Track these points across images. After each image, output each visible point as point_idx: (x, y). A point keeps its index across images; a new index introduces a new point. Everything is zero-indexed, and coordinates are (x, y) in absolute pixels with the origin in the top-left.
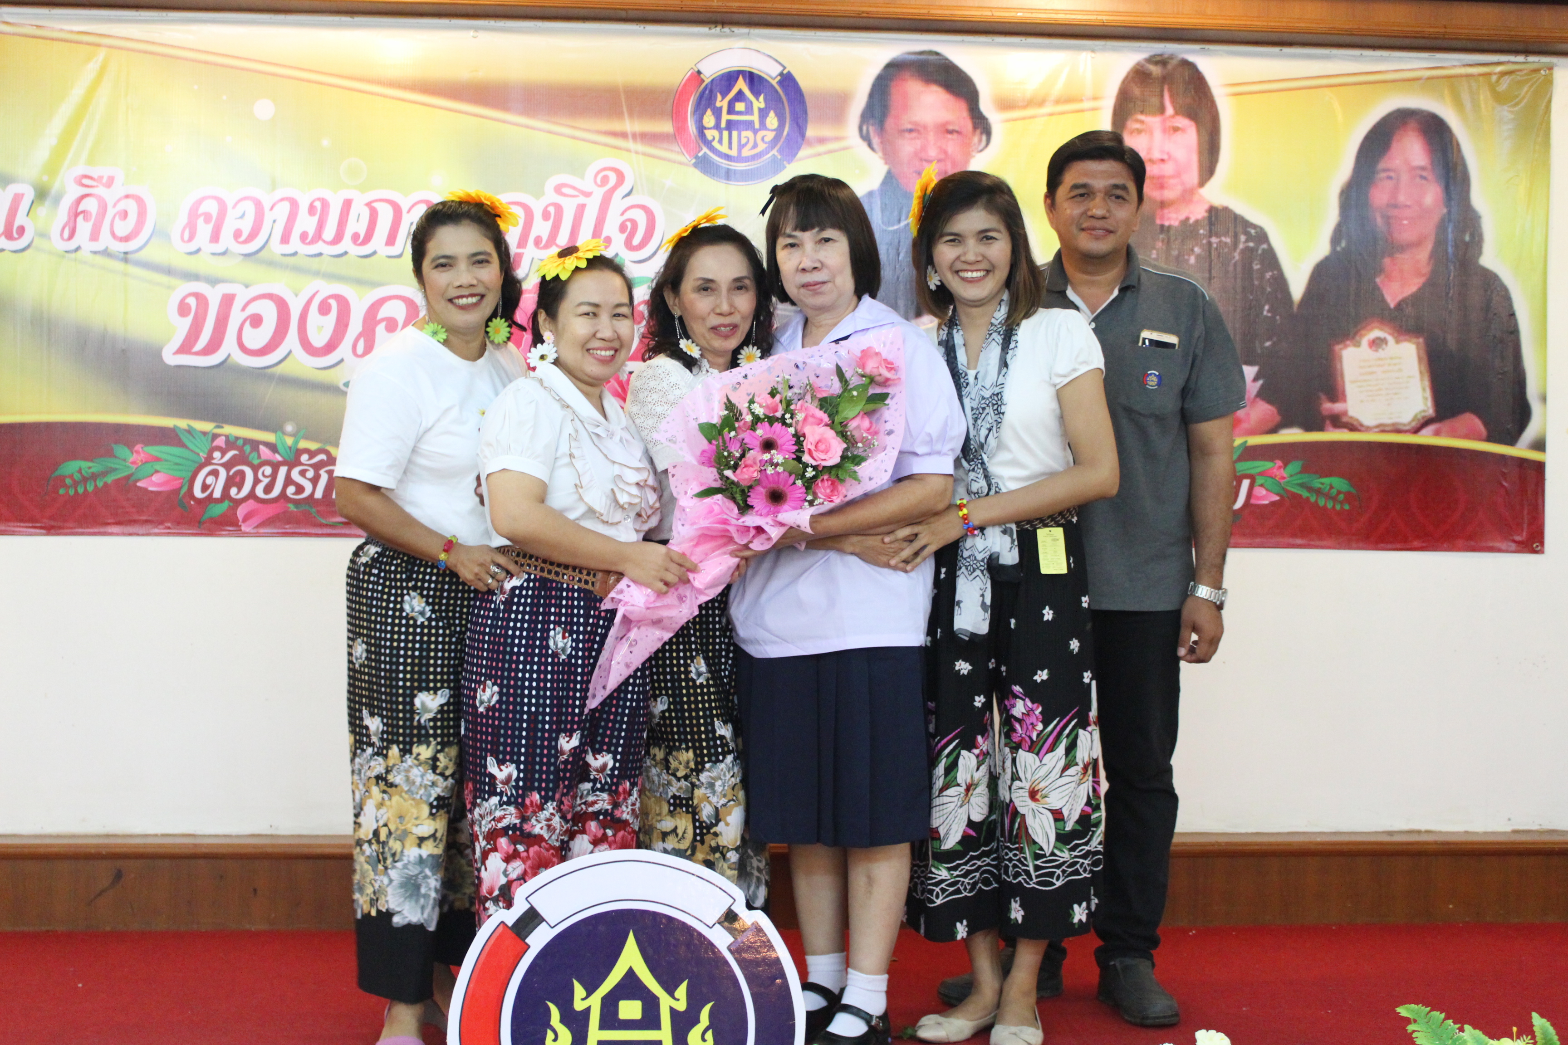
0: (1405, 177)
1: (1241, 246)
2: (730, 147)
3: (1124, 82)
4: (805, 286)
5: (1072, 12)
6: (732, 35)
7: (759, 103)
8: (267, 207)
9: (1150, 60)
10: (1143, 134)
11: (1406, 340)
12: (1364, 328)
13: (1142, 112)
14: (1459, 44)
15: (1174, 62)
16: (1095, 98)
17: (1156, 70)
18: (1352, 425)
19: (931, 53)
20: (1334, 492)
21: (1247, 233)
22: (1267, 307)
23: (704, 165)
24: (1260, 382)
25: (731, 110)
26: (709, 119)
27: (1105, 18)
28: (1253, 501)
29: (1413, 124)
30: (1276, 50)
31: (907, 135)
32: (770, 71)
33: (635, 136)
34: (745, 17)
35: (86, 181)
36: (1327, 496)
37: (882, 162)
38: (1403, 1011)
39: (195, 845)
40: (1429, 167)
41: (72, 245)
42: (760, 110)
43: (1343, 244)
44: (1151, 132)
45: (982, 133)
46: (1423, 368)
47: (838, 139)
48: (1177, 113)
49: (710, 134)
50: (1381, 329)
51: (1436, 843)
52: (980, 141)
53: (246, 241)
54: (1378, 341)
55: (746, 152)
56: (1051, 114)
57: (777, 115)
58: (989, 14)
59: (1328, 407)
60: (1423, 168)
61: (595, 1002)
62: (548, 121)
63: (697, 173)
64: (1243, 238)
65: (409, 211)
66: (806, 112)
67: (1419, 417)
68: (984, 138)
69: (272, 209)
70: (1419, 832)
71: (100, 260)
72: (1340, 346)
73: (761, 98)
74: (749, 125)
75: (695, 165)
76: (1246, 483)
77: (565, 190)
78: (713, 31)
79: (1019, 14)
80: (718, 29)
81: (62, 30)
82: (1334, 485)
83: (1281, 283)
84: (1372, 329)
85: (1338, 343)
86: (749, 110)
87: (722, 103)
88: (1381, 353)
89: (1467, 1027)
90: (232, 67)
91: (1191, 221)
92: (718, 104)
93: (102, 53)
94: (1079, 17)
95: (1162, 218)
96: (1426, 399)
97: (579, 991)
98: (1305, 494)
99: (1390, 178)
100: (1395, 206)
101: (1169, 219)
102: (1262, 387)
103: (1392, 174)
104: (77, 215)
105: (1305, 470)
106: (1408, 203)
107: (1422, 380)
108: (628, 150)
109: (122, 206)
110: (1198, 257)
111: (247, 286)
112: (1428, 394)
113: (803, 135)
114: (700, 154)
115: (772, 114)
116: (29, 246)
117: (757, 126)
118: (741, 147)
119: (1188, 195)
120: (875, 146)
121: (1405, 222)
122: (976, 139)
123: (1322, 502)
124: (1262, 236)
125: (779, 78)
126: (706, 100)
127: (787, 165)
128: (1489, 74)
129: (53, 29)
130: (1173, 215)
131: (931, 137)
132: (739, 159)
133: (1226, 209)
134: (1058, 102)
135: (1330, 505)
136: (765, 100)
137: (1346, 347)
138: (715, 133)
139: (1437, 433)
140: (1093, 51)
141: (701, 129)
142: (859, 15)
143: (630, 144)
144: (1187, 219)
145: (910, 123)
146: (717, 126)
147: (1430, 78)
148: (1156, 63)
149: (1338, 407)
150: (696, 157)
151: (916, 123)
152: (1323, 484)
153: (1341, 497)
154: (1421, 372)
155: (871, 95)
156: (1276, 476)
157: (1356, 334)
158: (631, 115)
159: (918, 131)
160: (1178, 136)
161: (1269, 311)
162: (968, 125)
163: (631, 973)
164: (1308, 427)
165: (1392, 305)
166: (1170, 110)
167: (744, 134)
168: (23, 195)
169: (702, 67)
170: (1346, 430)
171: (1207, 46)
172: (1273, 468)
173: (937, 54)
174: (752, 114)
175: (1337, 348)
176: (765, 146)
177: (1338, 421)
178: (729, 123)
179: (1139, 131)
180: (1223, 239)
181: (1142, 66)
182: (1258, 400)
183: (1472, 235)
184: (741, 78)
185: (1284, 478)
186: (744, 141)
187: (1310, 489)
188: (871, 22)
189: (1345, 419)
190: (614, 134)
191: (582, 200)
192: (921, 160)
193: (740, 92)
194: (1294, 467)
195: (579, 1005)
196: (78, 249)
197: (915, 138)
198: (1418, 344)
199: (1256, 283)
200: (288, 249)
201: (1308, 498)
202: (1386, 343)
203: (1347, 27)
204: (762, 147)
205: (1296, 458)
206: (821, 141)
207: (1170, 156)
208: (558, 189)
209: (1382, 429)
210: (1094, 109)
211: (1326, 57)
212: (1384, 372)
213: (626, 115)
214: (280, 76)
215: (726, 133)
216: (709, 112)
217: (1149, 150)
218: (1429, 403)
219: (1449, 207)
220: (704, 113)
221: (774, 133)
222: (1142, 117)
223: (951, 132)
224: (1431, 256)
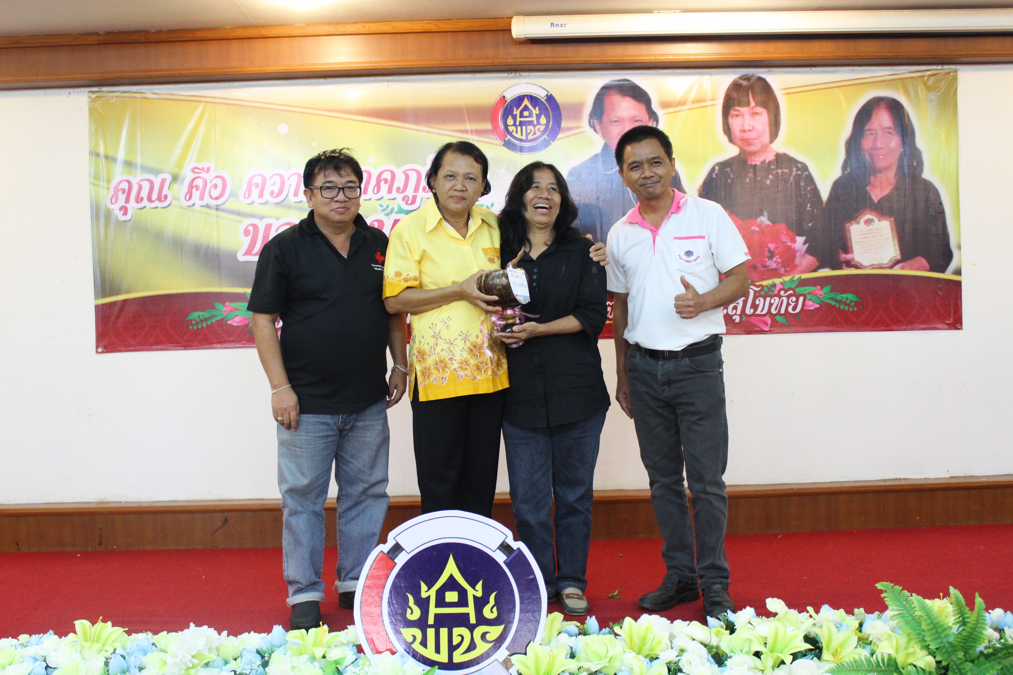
0: (880, 133)
1: (794, 174)
2: (522, 135)
3: (727, 90)
5: (698, 55)
6: (520, 77)
7: (536, 111)
8: (286, 178)
9: (740, 78)
10: (739, 117)
11: (884, 219)
12: (860, 214)
13: (738, 106)
14: (905, 61)
15: (754, 78)
16: (713, 100)
17: (744, 83)
18: (857, 265)
19: (625, 80)
20: (848, 302)
21: (797, 167)
22: (809, 205)
23: (508, 145)
24: (807, 245)
25: (521, 116)
26: (510, 121)
27: (715, 57)
28: (806, 308)
29: (883, 105)
30: (808, 69)
31: (614, 124)
32: (541, 94)
33: (472, 132)
34: (526, 67)
35: (196, 170)
36: (845, 304)
37: (601, 138)
38: (879, 586)
39: (263, 505)
40: (893, 127)
41: (190, 203)
42: (536, 115)
43: (848, 170)
44: (743, 116)
45: (653, 121)
47: (577, 128)
48: (757, 105)
49: (511, 129)
50: (871, 214)
51: (909, 485)
53: (277, 196)
54: (869, 221)
55: (530, 137)
56: (691, 109)
57: (545, 117)
58: (654, 58)
59: (844, 256)
60: (890, 128)
61: (432, 593)
62: (426, 127)
63: (505, 149)
64: (795, 169)
66: (560, 114)
67: (893, 260)
68: (655, 123)
69: (288, 179)
70: (900, 479)
71: (205, 210)
72: (849, 224)
73: (537, 108)
74: (531, 123)
75: (504, 145)
76: (801, 299)
78: (511, 75)
79: (670, 57)
80: (513, 74)
81: (182, 95)
82: (848, 298)
83: (816, 192)
84: (865, 215)
85: (848, 223)
86: (531, 115)
87: (517, 112)
88: (871, 227)
89: (914, 594)
90: (266, 108)
91: (767, 162)
92: (515, 113)
93: (201, 106)
94: (702, 57)
95: (751, 161)
97: (424, 587)
98: (833, 303)
99: (872, 134)
100: (876, 149)
101: (755, 161)
102: (808, 248)
103: (873, 132)
104: (192, 187)
105: (832, 290)
106: (882, 147)
107: (893, 240)
109: (214, 182)
110: (771, 181)
111: (278, 219)
112: (897, 247)
113: (559, 126)
114: (506, 139)
115: (543, 117)
116: (170, 205)
117: (535, 123)
118: (527, 134)
119: (764, 148)
120: (598, 130)
121: (881, 157)
123: (842, 307)
124: (805, 168)
125: (546, 97)
126: (508, 112)
127: (552, 143)
128: (923, 76)
129: (177, 95)
130: (757, 159)
131: (627, 124)
132: (527, 141)
133: (785, 155)
134: (694, 102)
135: (847, 309)
136: (539, 109)
137: (852, 224)
138: (514, 128)
139: (903, 268)
140: (711, 75)
142: (585, 63)
143: (470, 136)
144: (765, 161)
145: (616, 117)
146: (515, 125)
147: (890, 80)
148: (745, 79)
149: (849, 256)
150: (505, 141)
151: (619, 118)
152: (842, 297)
153: (853, 304)
154: (893, 236)
155: (594, 104)
156: (817, 294)
157: (857, 217)
158: (470, 122)
159: (620, 122)
160: (757, 118)
161: (810, 207)
162: (646, 117)
163: (451, 577)
164: (833, 268)
165: (876, 201)
166: (753, 104)
167: (529, 127)
168: (166, 179)
169: (505, 94)
170: (854, 269)
171: (771, 69)
172: (816, 290)
173: (628, 80)
174: (532, 117)
175: (847, 225)
176: (540, 133)
177: (849, 264)
178: (520, 122)
179: (737, 116)
180: (784, 170)
181: (737, 81)
182: (806, 254)
183: (918, 163)
184: (526, 98)
185: (821, 295)
186: (529, 131)
187: (836, 301)
188: (592, 66)
189: (853, 263)
190: (461, 131)
193: (526, 106)
194: (827, 289)
195: (424, 595)
196: (194, 204)
197: (618, 125)
198: (890, 222)
199: (803, 193)
200: (297, 199)
201: (835, 305)
202: (874, 221)
203: (845, 55)
204: (538, 134)
205: (827, 284)
206: (569, 129)
207: (754, 128)
209: (873, 267)
210: (712, 105)
211: (835, 72)
212: (872, 237)
213: (467, 121)
214: (290, 111)
215: (519, 128)
216: (510, 117)
217: (743, 125)
218: (898, 252)
219: (904, 147)
220: (507, 118)
221: (544, 126)
222: (738, 108)
223: (637, 121)
224: (896, 174)
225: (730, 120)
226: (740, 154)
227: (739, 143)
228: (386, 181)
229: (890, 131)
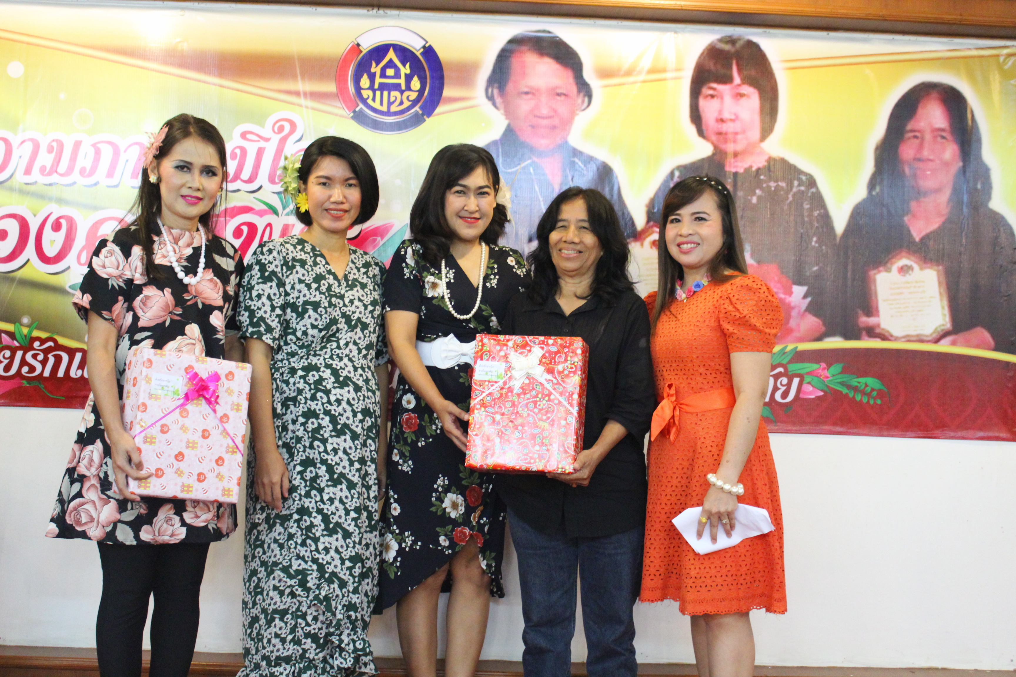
0: (928, 137)
1: (795, 190)
2: (382, 104)
3: (700, 57)
6: (385, 16)
7: (405, 70)
8: (15, 146)
9: (721, 40)
10: (715, 98)
11: (929, 268)
12: (893, 257)
13: (715, 82)
14: (972, 30)
15: (741, 42)
16: (678, 70)
17: (727, 48)
18: (884, 335)
19: (544, 31)
20: (868, 390)
21: (799, 180)
22: (815, 239)
23: (360, 118)
24: (809, 299)
25: (383, 75)
26: (365, 82)
28: (802, 396)
29: (934, 94)
30: (824, 34)
31: (524, 96)
32: (416, 45)
34: (395, 2)
36: (863, 393)
37: (503, 118)
40: (948, 129)
42: (406, 75)
43: (878, 189)
44: (721, 97)
45: (585, 96)
46: (942, 290)
47: (467, 98)
48: (744, 82)
49: (366, 93)
50: (909, 258)
52: (583, 102)
54: (905, 268)
56: (644, 82)
57: (419, 78)
59: (864, 320)
60: (942, 130)
62: (234, 81)
63: (353, 124)
64: (796, 183)
65: (125, 151)
66: (442, 77)
67: (939, 329)
68: (586, 100)
69: (18, 147)
72: (875, 271)
73: (408, 65)
74: (397, 87)
75: (353, 118)
76: (796, 381)
77: (249, 136)
78: (371, 12)
79: (614, 0)
80: (375, 11)
82: (868, 383)
83: (826, 219)
84: (900, 258)
85: (873, 269)
87: (376, 69)
88: (908, 277)
91: (754, 169)
92: (373, 70)
94: (662, 2)
95: (731, 166)
96: (945, 315)
98: (845, 391)
99: (915, 137)
100: (920, 160)
101: (736, 166)
102: (810, 303)
103: (918, 134)
105: (845, 371)
106: (931, 157)
107: (941, 300)
108: (300, 106)
112: (947, 311)
113: (440, 95)
114: (357, 109)
115: (416, 78)
117: (403, 87)
118: (390, 104)
119: (752, 148)
120: (498, 105)
121: (929, 173)
122: (580, 101)
123: (858, 397)
124: (812, 182)
125: (422, 50)
126: (363, 67)
127: (427, 119)
128: (998, 56)
130: (739, 164)
131: (544, 99)
132: (388, 113)
133: (783, 161)
134: (648, 71)
135: (865, 400)
136: (411, 67)
137: (879, 272)
138: (370, 93)
139: (954, 343)
140: (676, 32)
141: (358, 89)
143: (302, 101)
144: (751, 167)
145: (527, 86)
146: (371, 88)
147: (947, 58)
148: (727, 43)
149: (872, 321)
150: (354, 112)
151: (531, 87)
152: (859, 383)
153: (875, 393)
154: (940, 294)
155: (496, 64)
156: (821, 376)
157: (887, 262)
158: (303, 77)
159: (533, 94)
160: (743, 101)
161: (816, 242)
162: (573, 89)
164: (847, 337)
165: (917, 239)
166: (737, 80)
167: (393, 94)
169: (360, 41)
170: (878, 340)
171: (768, 30)
172: (819, 369)
173: (549, 32)
174: (400, 78)
175: (872, 273)
176: (410, 103)
177: (872, 332)
178: (381, 84)
179: (712, 96)
180: (780, 183)
181: (716, 45)
182: (807, 313)
183: (983, 184)
184: (391, 50)
185: (827, 377)
186: (392, 99)
187: (849, 387)
188: (495, 6)
189: (878, 331)
190: (289, 92)
191: (262, 144)
192: (535, 116)
193: (391, 61)
194: (836, 368)
197: (531, 99)
198: (938, 272)
199: (806, 219)
200: (28, 179)
201: (847, 394)
202: (912, 270)
203: (881, 14)
204: (407, 104)
205: (837, 361)
206: (455, 100)
207: (737, 117)
208: (243, 135)
209: (909, 339)
210: (676, 78)
211: (865, 41)
212: (910, 293)
213: (299, 78)
214: (28, 44)
215: (378, 93)
216: (365, 76)
217: (720, 112)
218: (948, 319)
219: (964, 162)
220: (361, 76)
221: (417, 94)
222: (714, 85)
223: (559, 95)
224: (950, 200)
225: (702, 103)
226: (714, 154)
227: (714, 138)
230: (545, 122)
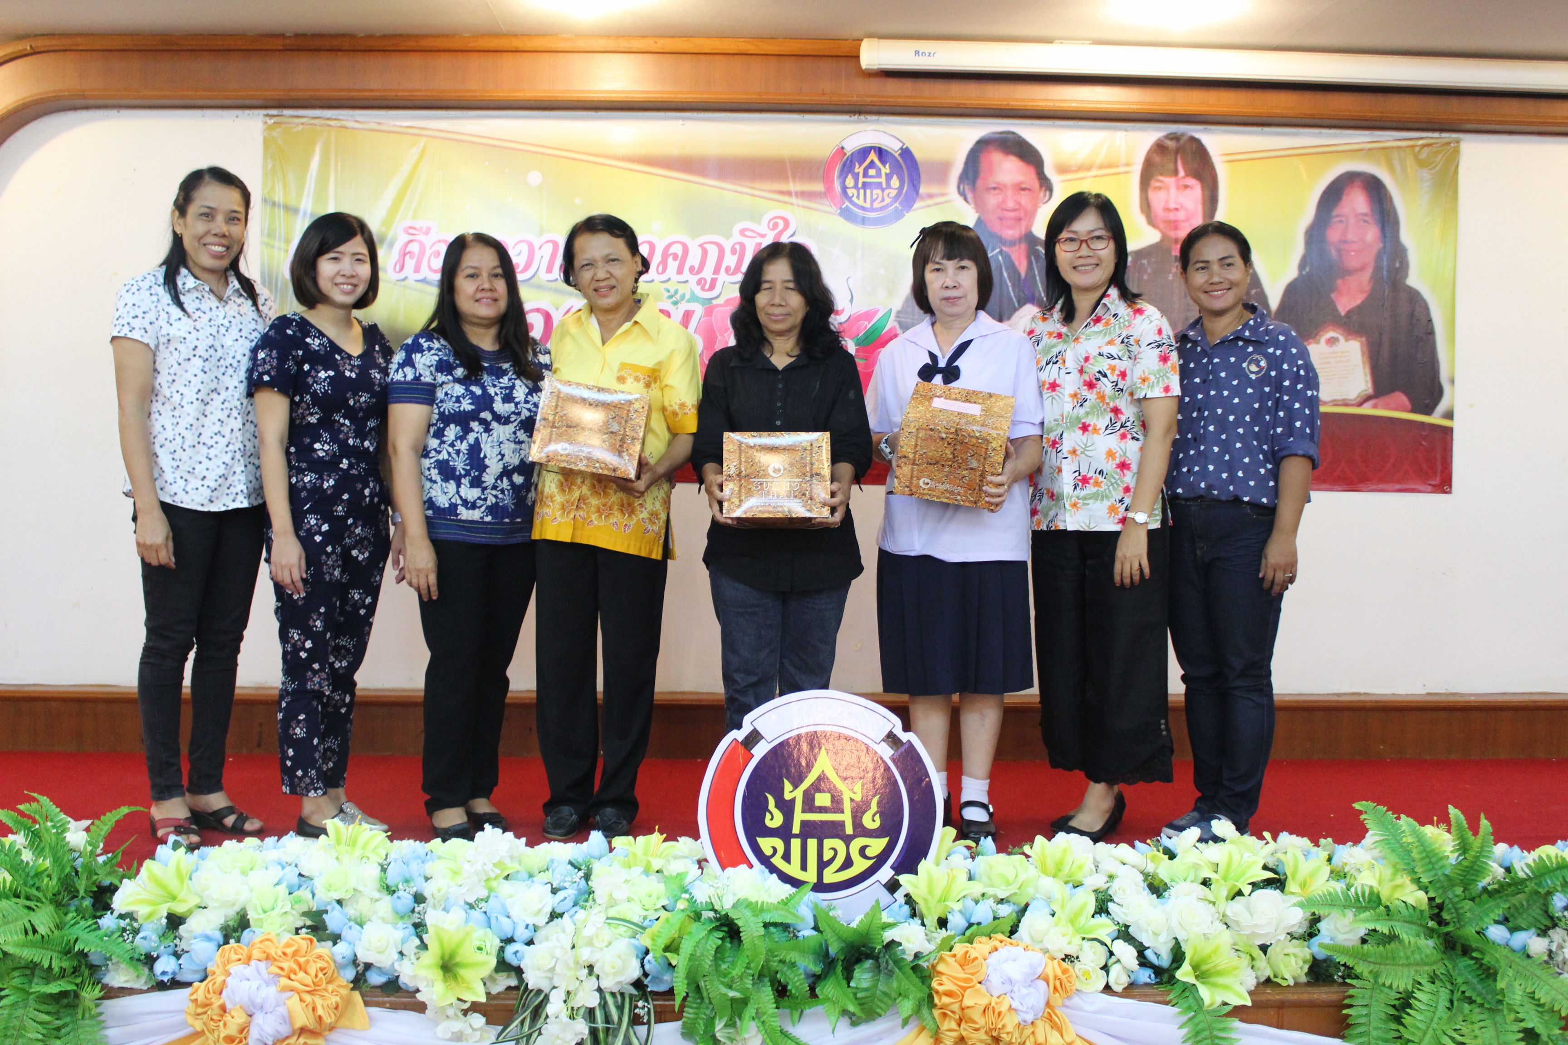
0: (1352, 221)
2: (865, 201)
3: (1148, 153)
4: (947, 299)
5: (1111, 102)
6: (866, 121)
7: (885, 170)
8: (536, 247)
9: (1168, 137)
10: (1162, 190)
11: (1353, 339)
13: (1161, 175)
14: (1391, 125)
15: (1185, 138)
16: (1128, 165)
17: (1171, 144)
19: (1009, 132)
23: (847, 215)
25: (865, 175)
26: (850, 182)
29: (1358, 183)
30: (1259, 129)
31: (992, 191)
32: (893, 146)
33: (797, 194)
34: (875, 108)
35: (411, 231)
37: (974, 211)
38: (1357, 806)
40: (1370, 213)
41: (402, 276)
42: (886, 174)
43: (1307, 269)
44: (1167, 188)
45: (1046, 190)
47: (942, 195)
48: (1187, 175)
49: (850, 192)
50: (1335, 331)
51: (1371, 702)
52: (1045, 195)
56: (1096, 176)
57: (898, 178)
58: (1052, 104)
60: (1366, 215)
61: (799, 794)
62: (735, 184)
63: (841, 221)
66: (919, 176)
68: (1048, 193)
69: (540, 248)
70: (1359, 694)
71: (420, 286)
73: (887, 166)
74: (879, 185)
75: (840, 215)
77: (747, 233)
78: (853, 118)
79: (1073, 105)
80: (856, 117)
81: (394, 125)
83: (1262, 298)
84: (1328, 332)
87: (858, 169)
88: (1335, 348)
89: (1402, 816)
90: (511, 149)
92: (856, 171)
93: (422, 141)
94: (1116, 106)
97: (788, 786)
99: (1341, 221)
100: (1345, 242)
103: (1343, 219)
104: (405, 255)
106: (1355, 240)
108: (792, 204)
109: (435, 248)
112: (1369, 378)
113: (917, 193)
114: (843, 207)
115: (895, 177)
117: (884, 186)
118: (873, 201)
120: (969, 200)
121: (1352, 254)
122: (1042, 194)
125: (900, 151)
126: (848, 168)
127: (906, 214)
128: (1413, 146)
129: (388, 125)
131: (1010, 193)
132: (872, 210)
134: (1101, 167)
136: (890, 167)
138: (855, 191)
139: (1375, 406)
140: (1126, 131)
141: (844, 189)
142: (958, 106)
143: (794, 200)
145: (994, 183)
147: (1370, 149)
148: (1172, 139)
150: (841, 209)
151: (999, 183)
155: (967, 163)
157: (1318, 334)
158: (794, 179)
159: (1000, 189)
160: (1187, 191)
162: (1036, 184)
163: (823, 775)
165: (1343, 314)
166: (1182, 173)
167: (875, 191)
169: (845, 144)
171: (1208, 127)
173: (1013, 133)
174: (881, 177)
176: (890, 200)
178: (864, 184)
179: (1160, 188)
181: (1162, 141)
183: (1401, 263)
184: (872, 152)
186: (875, 197)
190: (782, 193)
192: (1003, 209)
193: (872, 162)
195: (788, 796)
196: (405, 279)
197: (998, 194)
198: (1362, 343)
204: (888, 201)
206: (931, 196)
207: (1182, 207)
208: (742, 232)
210: (1126, 172)
211: (1295, 134)
212: (1337, 362)
213: (790, 179)
214: (542, 154)
215: (862, 192)
216: (850, 176)
217: (1167, 202)
218: (1370, 385)
219: (1384, 242)
220: (846, 177)
221: (896, 191)
222: (1161, 178)
223: (1024, 189)
224: (1372, 277)
225: (1151, 194)
226: (1162, 241)
227: (1162, 226)
228: (675, 256)
229: (1366, 218)
230: (1012, 214)
